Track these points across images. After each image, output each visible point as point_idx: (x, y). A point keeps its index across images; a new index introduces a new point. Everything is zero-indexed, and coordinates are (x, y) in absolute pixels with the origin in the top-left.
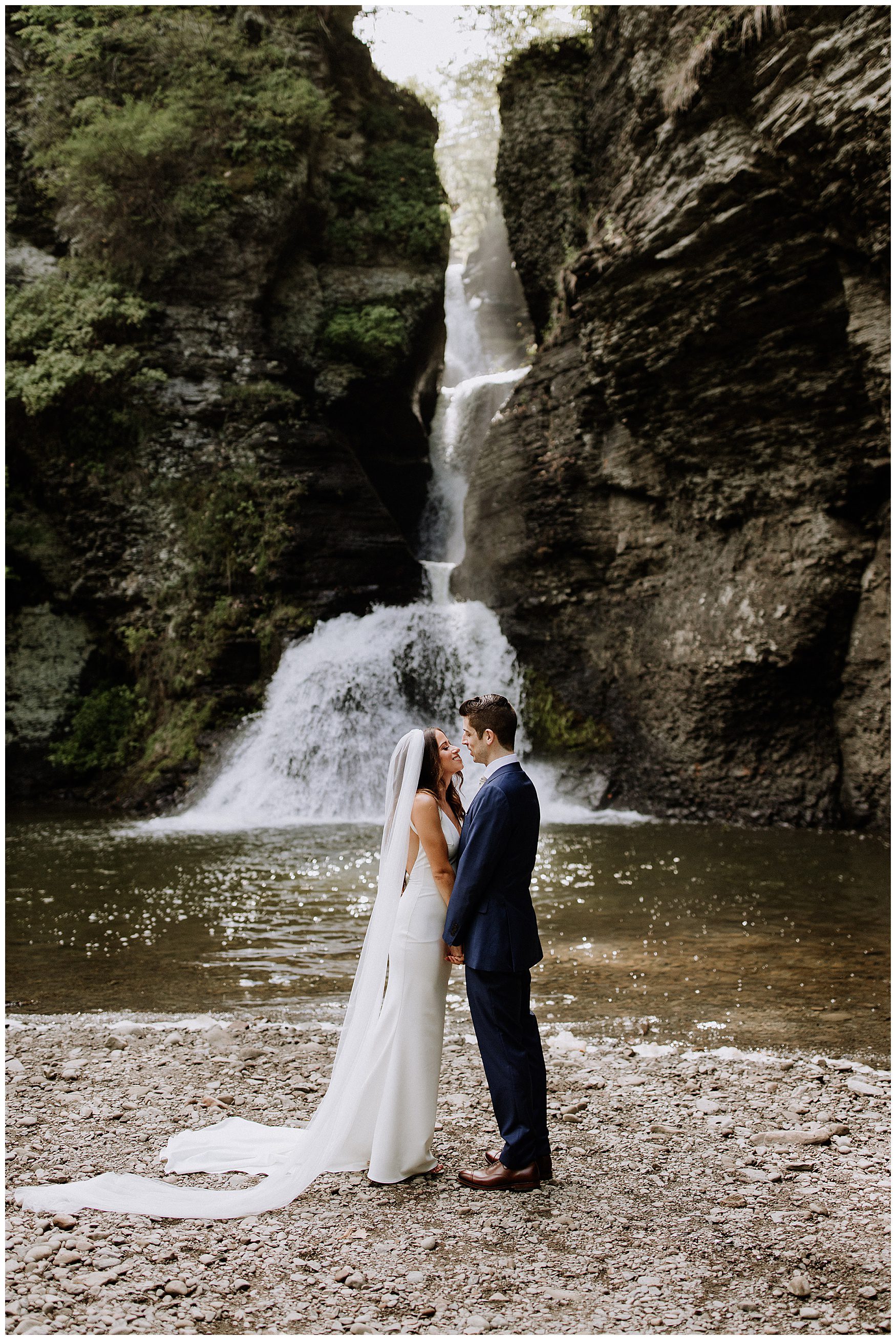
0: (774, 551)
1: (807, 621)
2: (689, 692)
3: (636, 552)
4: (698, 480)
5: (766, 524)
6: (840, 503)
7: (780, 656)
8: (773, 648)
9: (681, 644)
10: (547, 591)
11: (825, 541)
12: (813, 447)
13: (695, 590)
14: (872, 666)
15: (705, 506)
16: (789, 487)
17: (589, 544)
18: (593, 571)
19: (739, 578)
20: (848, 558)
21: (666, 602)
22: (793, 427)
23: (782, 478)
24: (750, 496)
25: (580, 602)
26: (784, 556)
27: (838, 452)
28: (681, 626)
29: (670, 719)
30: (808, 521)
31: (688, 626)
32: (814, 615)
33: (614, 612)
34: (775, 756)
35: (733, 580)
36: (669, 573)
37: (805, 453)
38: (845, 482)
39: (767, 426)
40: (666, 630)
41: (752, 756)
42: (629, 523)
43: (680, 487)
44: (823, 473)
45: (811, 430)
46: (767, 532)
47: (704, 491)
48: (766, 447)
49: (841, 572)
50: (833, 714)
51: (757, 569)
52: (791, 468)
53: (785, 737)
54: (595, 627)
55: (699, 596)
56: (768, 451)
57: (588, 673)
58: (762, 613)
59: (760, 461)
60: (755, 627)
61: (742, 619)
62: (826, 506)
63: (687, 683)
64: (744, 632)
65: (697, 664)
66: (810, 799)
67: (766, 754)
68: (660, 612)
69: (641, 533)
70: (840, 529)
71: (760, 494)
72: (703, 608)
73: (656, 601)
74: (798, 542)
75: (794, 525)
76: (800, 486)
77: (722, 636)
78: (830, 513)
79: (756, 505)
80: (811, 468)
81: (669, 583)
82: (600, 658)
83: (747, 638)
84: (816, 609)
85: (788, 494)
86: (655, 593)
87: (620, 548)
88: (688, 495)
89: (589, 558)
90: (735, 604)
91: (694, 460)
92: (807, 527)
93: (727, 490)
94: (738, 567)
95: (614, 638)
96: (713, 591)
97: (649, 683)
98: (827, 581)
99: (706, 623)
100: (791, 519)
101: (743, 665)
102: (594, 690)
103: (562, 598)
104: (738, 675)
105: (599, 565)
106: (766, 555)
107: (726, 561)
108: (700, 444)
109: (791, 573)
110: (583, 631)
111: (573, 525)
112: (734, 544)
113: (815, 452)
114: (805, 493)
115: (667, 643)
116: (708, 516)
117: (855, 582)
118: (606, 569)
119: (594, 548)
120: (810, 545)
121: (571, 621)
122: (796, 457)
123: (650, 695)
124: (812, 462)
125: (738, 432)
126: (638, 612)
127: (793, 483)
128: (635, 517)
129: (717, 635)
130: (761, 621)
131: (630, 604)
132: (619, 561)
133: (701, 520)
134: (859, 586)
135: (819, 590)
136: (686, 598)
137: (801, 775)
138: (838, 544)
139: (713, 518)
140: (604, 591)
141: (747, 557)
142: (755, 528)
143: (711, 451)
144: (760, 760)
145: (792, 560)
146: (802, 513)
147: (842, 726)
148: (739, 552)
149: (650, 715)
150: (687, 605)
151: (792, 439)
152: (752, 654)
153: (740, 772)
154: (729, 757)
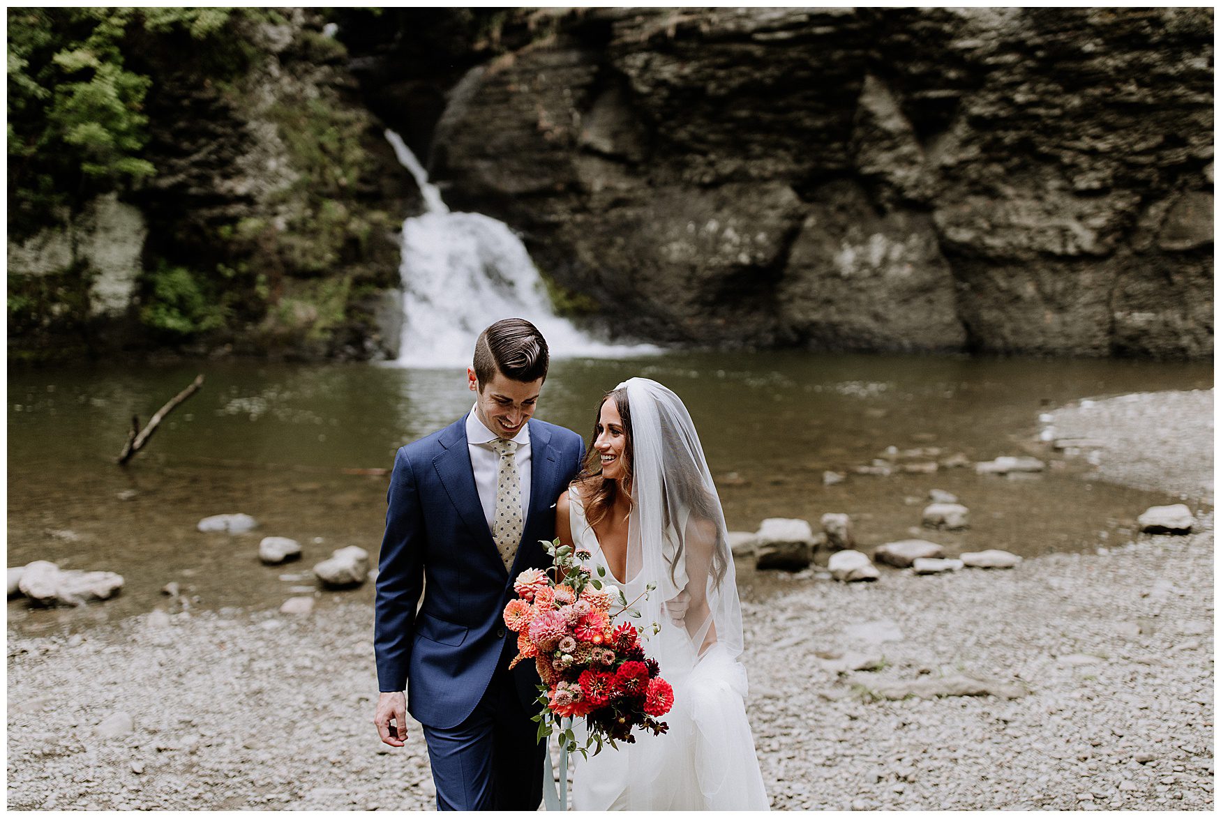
0: (747, 203)
1: (778, 245)
2: (690, 279)
3: (611, 192)
4: (698, 158)
5: (742, 188)
6: (799, 182)
7: (765, 260)
8: (760, 255)
9: (677, 250)
10: (556, 212)
11: (789, 202)
12: (794, 152)
13: (684, 220)
14: (808, 267)
15: (696, 173)
16: (766, 170)
17: (580, 184)
18: (581, 201)
19: (720, 215)
20: (801, 212)
21: (655, 225)
22: (786, 140)
23: (761, 166)
24: (735, 172)
25: (575, 221)
26: (757, 207)
27: (810, 157)
28: (675, 240)
29: (670, 292)
30: (775, 190)
31: (681, 241)
32: (780, 240)
33: (599, 228)
34: (742, 312)
35: (715, 217)
36: (651, 208)
37: (787, 154)
38: (807, 173)
39: (766, 137)
40: (658, 242)
41: (728, 313)
42: (603, 175)
43: (676, 159)
44: (795, 167)
45: (797, 144)
46: (741, 192)
47: (700, 165)
48: (759, 147)
49: (796, 218)
50: (774, 290)
51: (733, 211)
52: (772, 161)
53: (746, 302)
54: (585, 236)
55: (687, 223)
56: (760, 149)
57: (577, 265)
58: (745, 236)
59: (751, 154)
60: (742, 244)
61: (729, 241)
62: (792, 183)
63: (687, 274)
64: (734, 246)
65: (696, 263)
66: (763, 334)
67: (738, 310)
68: (649, 231)
69: (616, 182)
70: (797, 197)
71: (742, 172)
72: (691, 231)
73: (643, 225)
74: (768, 200)
75: (766, 191)
76: (776, 171)
77: (715, 248)
78: (794, 187)
79: (739, 177)
80: (786, 163)
81: (654, 214)
82: (586, 256)
83: (736, 250)
84: (781, 236)
85: (765, 174)
86: (641, 218)
87: (597, 189)
88: (683, 165)
89: (579, 193)
90: (721, 230)
91: (702, 147)
92: (775, 193)
93: (718, 166)
94: (718, 209)
95: (601, 243)
96: (700, 222)
97: (646, 273)
98: (787, 222)
99: (698, 240)
100: (763, 188)
101: (737, 266)
102: (583, 274)
103: (564, 217)
104: (732, 271)
105: (584, 199)
106: (741, 205)
107: (706, 204)
108: (714, 139)
109: (765, 217)
110: (576, 239)
111: (573, 171)
112: (712, 196)
113: (794, 155)
114: (776, 175)
115: (664, 250)
116: (696, 179)
117: (800, 223)
118: (588, 201)
119: (581, 187)
120: (779, 203)
121: (568, 232)
122: (779, 156)
123: (646, 280)
124: (789, 159)
125: (745, 137)
126: (623, 230)
127: (770, 168)
128: (607, 171)
129: (710, 247)
130: (746, 241)
131: (612, 224)
132: (597, 197)
133: (689, 180)
134: (802, 226)
135: (784, 227)
136: (676, 223)
137: (757, 322)
138: (796, 203)
139: (700, 180)
140: (589, 215)
141: (724, 204)
142: (730, 190)
143: (717, 145)
144: (731, 315)
145: (763, 210)
146: (773, 185)
147: (782, 297)
148: (716, 201)
149: (647, 291)
150: (676, 229)
151: (778, 145)
152: (744, 258)
153: (719, 322)
154: (713, 314)
